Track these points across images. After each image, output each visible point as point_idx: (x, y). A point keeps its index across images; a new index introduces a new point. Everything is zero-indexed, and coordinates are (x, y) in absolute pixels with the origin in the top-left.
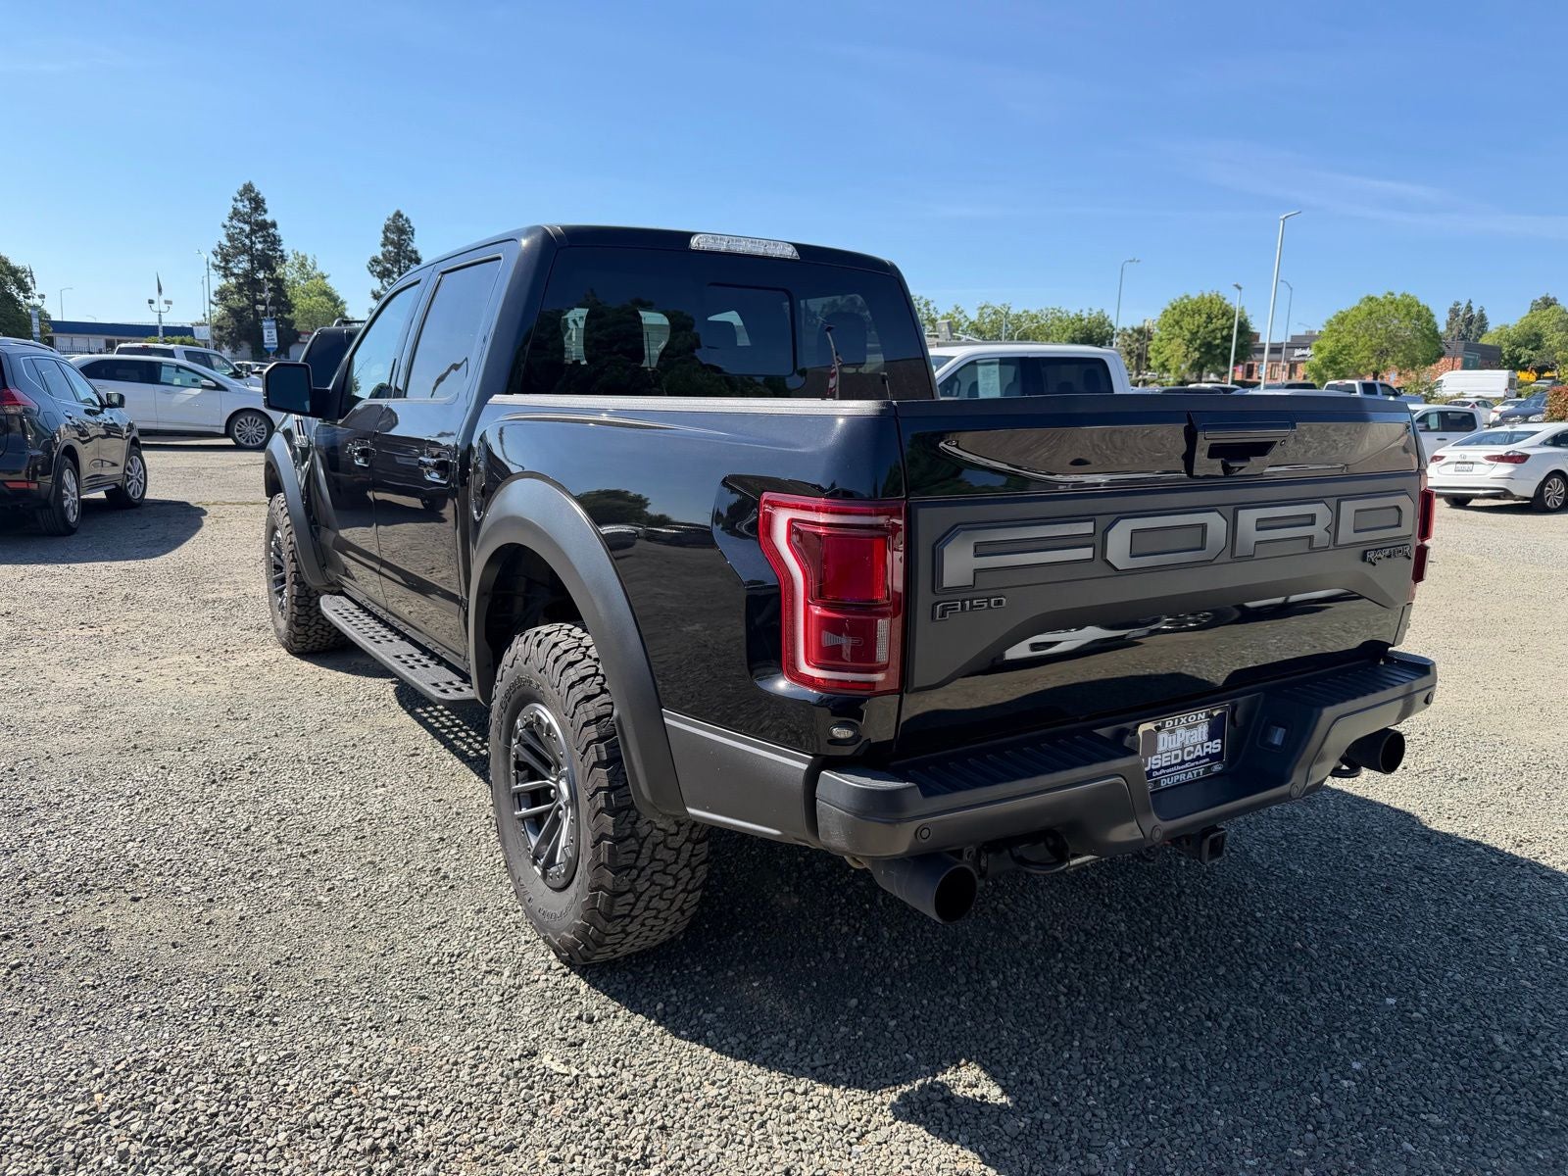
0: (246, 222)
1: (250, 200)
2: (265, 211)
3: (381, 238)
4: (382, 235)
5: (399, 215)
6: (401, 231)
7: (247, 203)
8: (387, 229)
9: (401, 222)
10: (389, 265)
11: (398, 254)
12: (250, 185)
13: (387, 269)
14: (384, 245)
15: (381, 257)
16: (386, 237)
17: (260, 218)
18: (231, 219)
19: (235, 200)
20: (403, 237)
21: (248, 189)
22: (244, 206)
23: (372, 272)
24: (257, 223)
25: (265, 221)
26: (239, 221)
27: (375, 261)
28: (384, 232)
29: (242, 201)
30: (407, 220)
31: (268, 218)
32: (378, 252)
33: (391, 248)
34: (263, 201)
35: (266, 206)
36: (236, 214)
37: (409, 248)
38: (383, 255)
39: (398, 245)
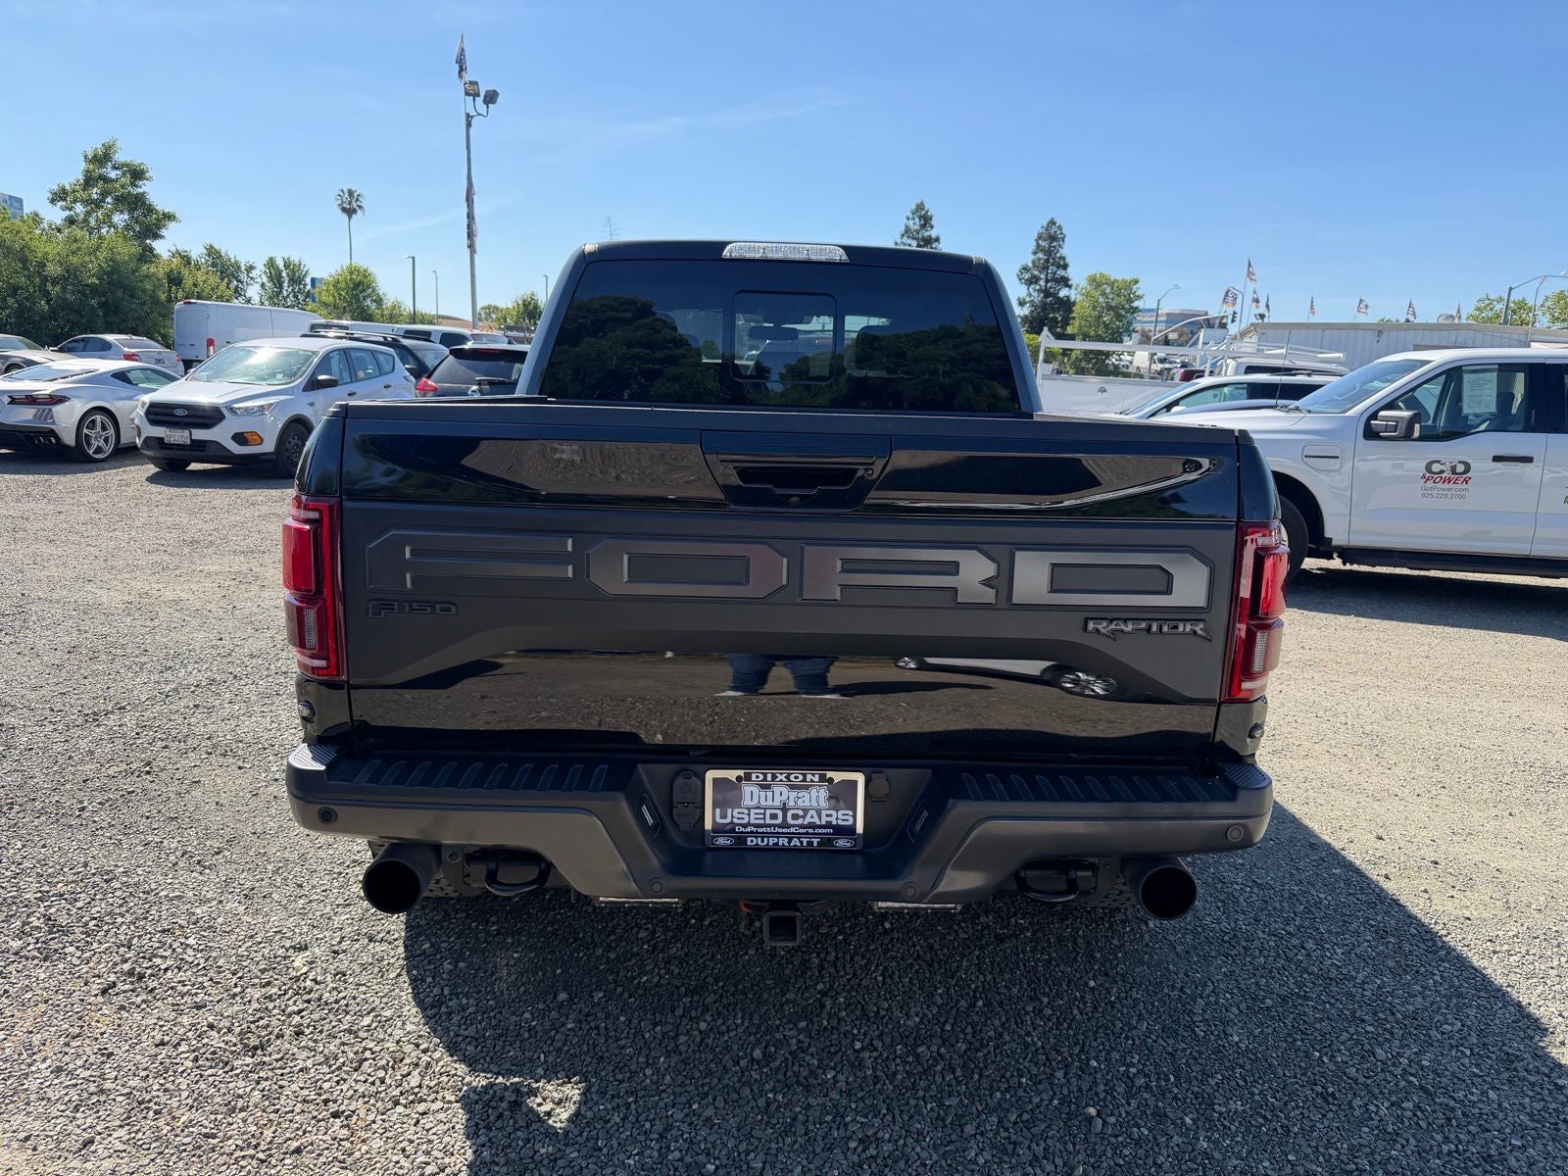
0: (914, 238)
1: (920, 217)
2: (932, 227)
3: (1033, 246)
4: (1035, 244)
5: (1052, 222)
6: (1053, 238)
7: (917, 220)
8: (1040, 237)
9: (1054, 229)
10: (1036, 273)
11: (1047, 261)
12: (922, 204)
13: (1034, 276)
14: (1035, 253)
15: (1030, 265)
16: (1038, 245)
17: (927, 234)
18: (903, 236)
19: (908, 219)
20: (1055, 244)
21: (920, 207)
22: (915, 224)
23: (1020, 280)
24: (923, 239)
25: (930, 236)
26: (909, 237)
27: (1025, 269)
28: (1037, 241)
29: (913, 219)
30: (1060, 227)
31: (933, 233)
32: (1028, 259)
33: (1040, 255)
34: (931, 218)
35: (933, 223)
36: (907, 230)
37: (1058, 255)
38: (1033, 262)
39: (1049, 252)
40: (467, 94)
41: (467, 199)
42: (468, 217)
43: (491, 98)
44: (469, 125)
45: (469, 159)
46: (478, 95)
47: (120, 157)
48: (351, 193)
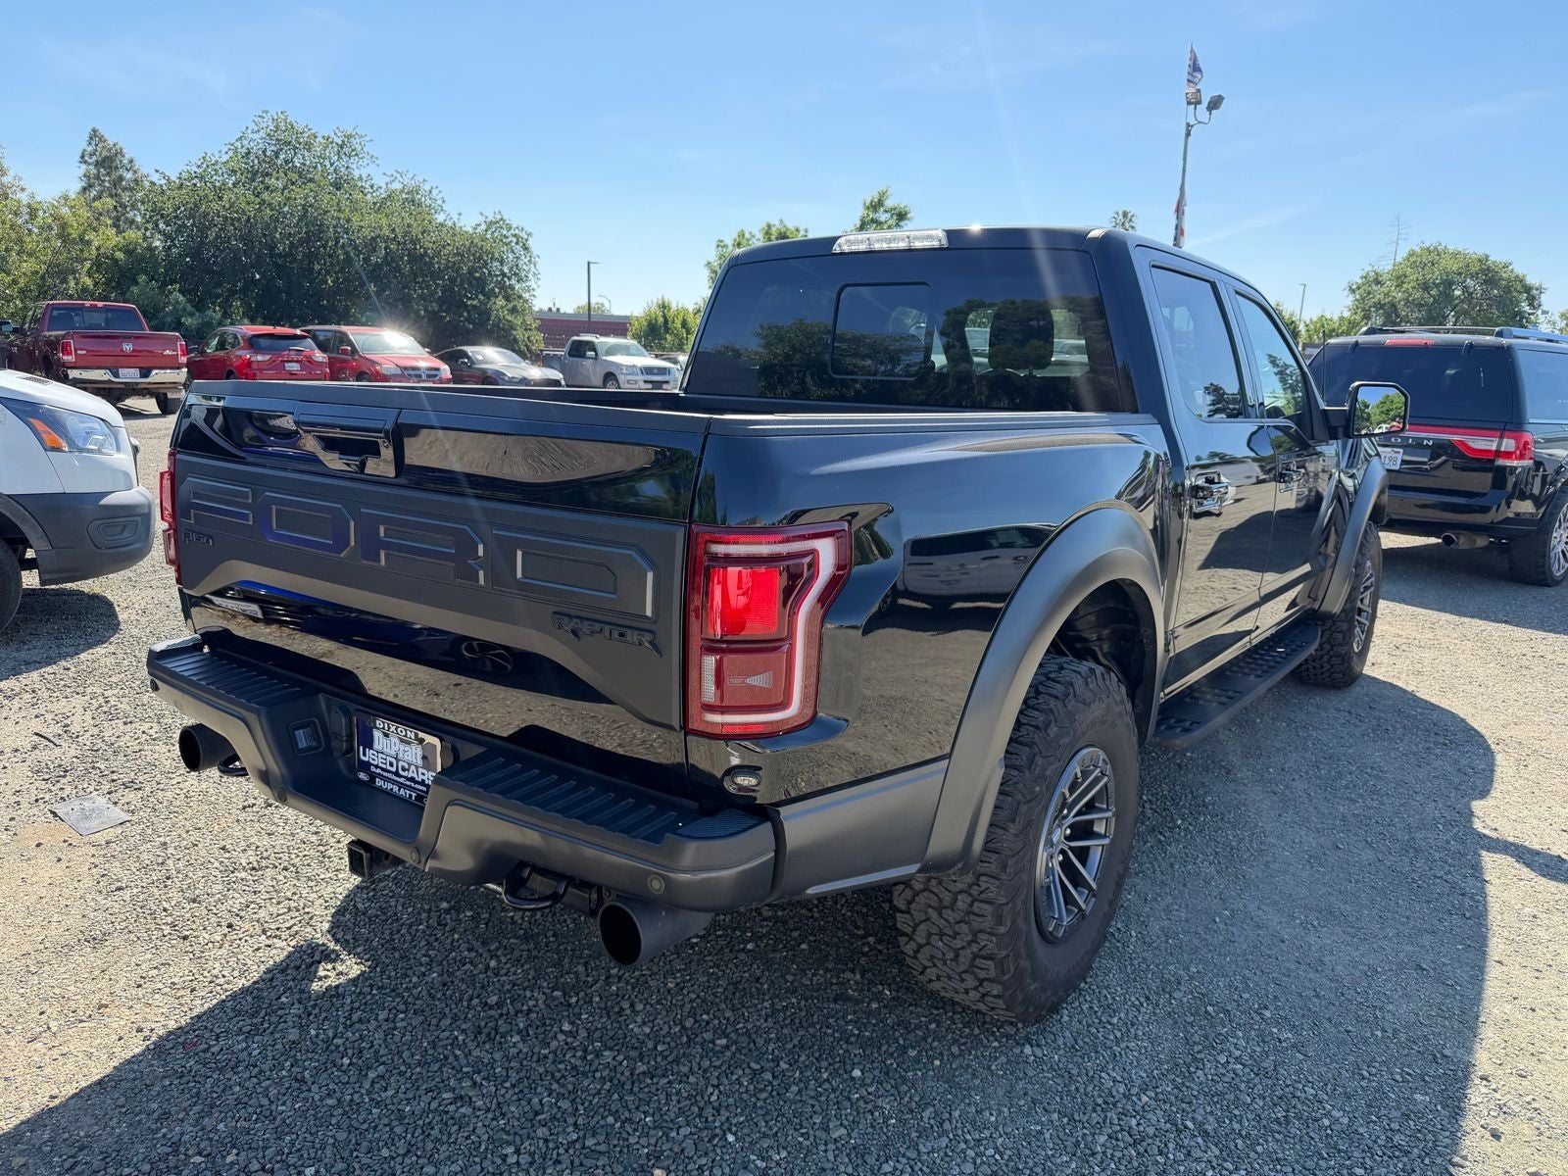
40: (1189, 103)
41: (1178, 210)
42: (1176, 229)
43: (1215, 103)
44: (1188, 134)
45: (1184, 170)
46: (1200, 102)
47: (889, 203)
48: (1125, 214)
